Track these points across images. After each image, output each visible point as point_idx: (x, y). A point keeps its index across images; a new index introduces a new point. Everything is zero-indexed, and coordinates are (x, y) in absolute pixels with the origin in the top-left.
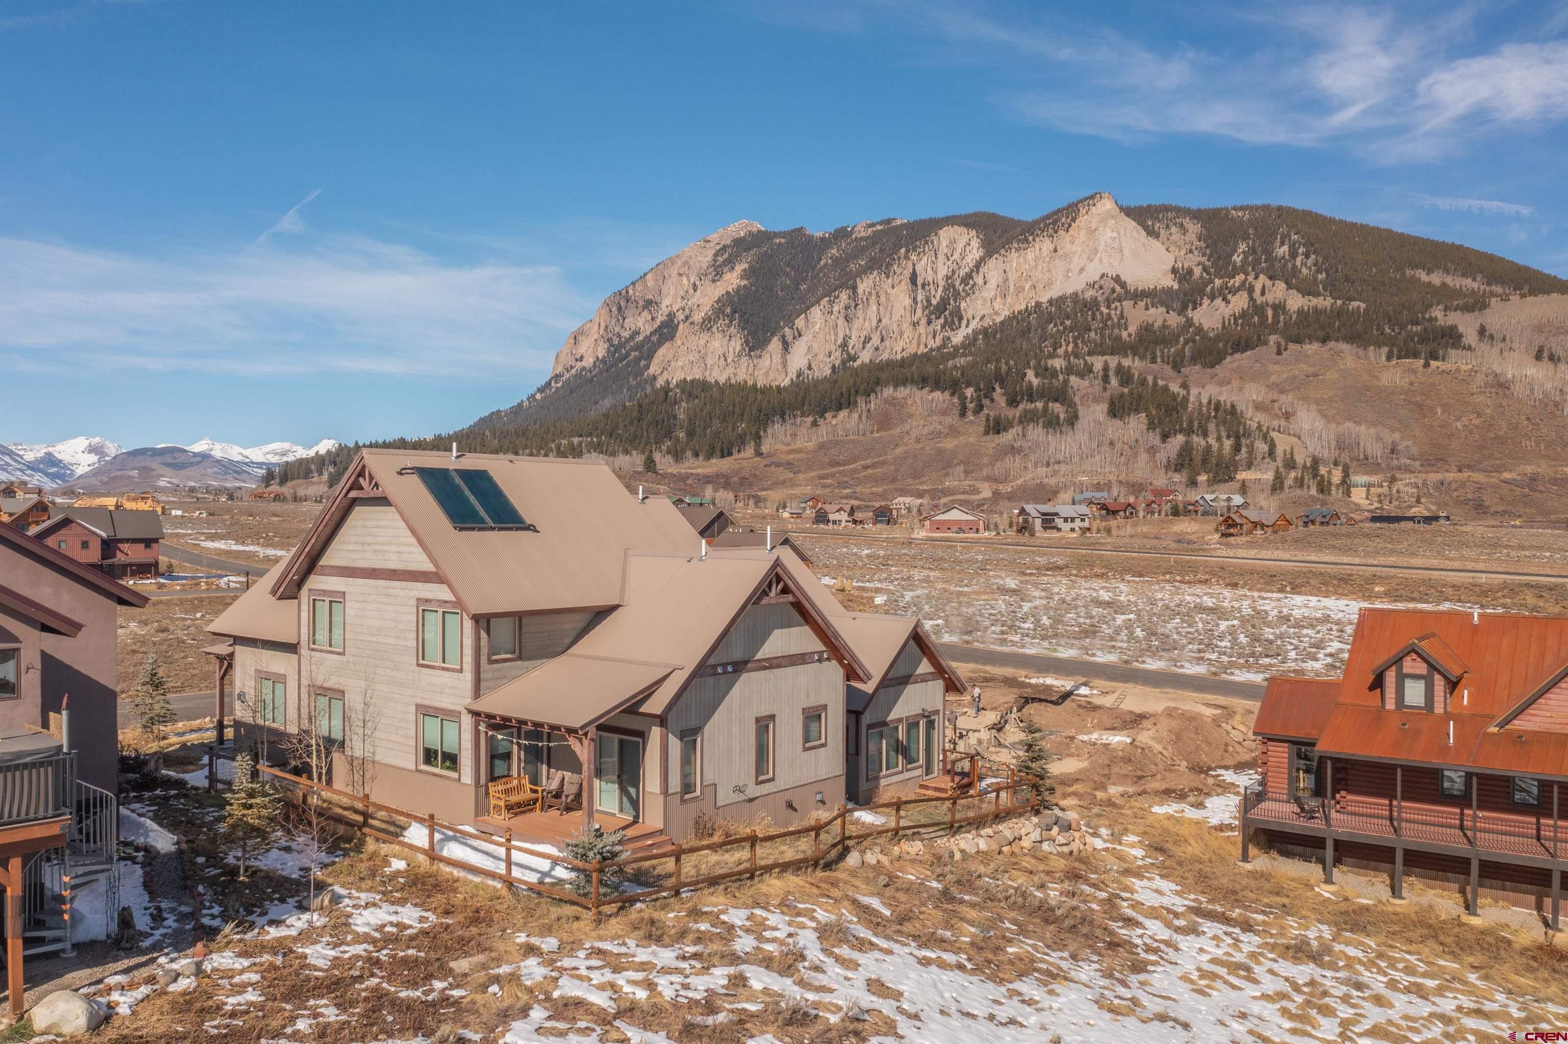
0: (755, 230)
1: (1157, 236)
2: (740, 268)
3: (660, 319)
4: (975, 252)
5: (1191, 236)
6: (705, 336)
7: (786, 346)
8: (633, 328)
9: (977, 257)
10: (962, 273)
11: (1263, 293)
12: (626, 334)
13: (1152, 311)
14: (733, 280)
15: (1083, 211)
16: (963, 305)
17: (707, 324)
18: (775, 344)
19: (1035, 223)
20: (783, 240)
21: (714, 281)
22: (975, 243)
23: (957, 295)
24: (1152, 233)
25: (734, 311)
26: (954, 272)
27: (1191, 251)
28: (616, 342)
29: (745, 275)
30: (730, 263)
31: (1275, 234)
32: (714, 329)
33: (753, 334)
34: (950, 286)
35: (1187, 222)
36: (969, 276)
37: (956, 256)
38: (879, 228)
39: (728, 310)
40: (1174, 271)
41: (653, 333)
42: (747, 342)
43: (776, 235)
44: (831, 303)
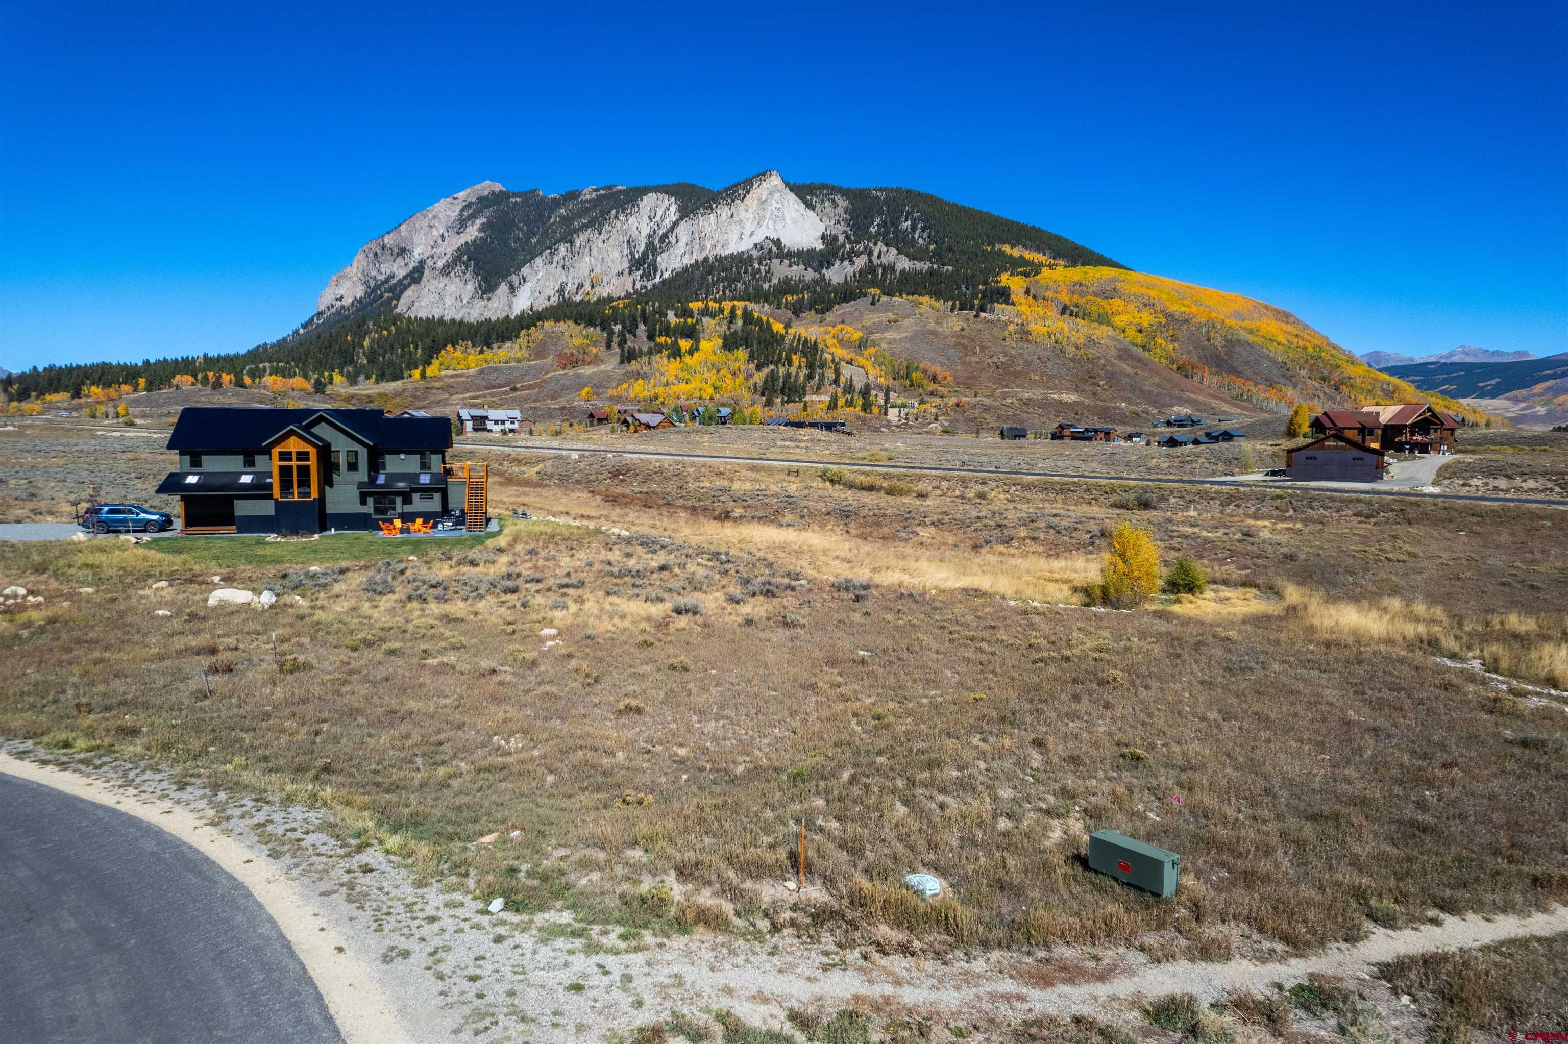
0: (497, 190)
1: (813, 209)
2: (479, 222)
3: (412, 265)
4: (673, 215)
5: (839, 210)
6: (445, 280)
7: (512, 289)
8: (389, 272)
9: (674, 219)
10: (661, 233)
11: (879, 257)
12: (382, 278)
13: (794, 268)
14: (472, 232)
15: (755, 185)
16: (659, 259)
17: (446, 271)
18: (503, 288)
19: (720, 193)
20: (518, 200)
21: (458, 233)
22: (673, 209)
23: (654, 250)
24: (810, 206)
25: (469, 259)
26: (655, 232)
27: (839, 222)
28: (372, 284)
29: (483, 229)
30: (473, 217)
31: (902, 212)
32: (452, 274)
33: (485, 279)
34: (650, 245)
35: (839, 199)
36: (665, 236)
37: (658, 219)
38: (602, 192)
39: (465, 258)
40: (823, 237)
41: (405, 277)
42: (480, 285)
43: (515, 195)
44: (552, 254)
